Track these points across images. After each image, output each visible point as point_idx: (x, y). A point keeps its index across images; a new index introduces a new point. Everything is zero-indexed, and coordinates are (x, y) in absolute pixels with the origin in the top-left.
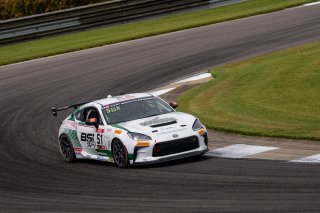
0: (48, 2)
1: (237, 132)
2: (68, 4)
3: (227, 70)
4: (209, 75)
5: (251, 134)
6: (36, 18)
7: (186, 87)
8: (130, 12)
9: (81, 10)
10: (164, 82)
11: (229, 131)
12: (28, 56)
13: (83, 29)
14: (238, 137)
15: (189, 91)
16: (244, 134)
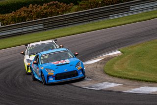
0: (27, 16)
1: (143, 81)
2: (38, 17)
3: (129, 49)
4: (119, 52)
5: (151, 82)
6: (21, 24)
7: (109, 58)
8: (69, 21)
9: (44, 20)
10: (96, 56)
11: (138, 80)
12: (20, 44)
13: (45, 30)
14: (144, 83)
15: (111, 60)
16: (147, 81)
